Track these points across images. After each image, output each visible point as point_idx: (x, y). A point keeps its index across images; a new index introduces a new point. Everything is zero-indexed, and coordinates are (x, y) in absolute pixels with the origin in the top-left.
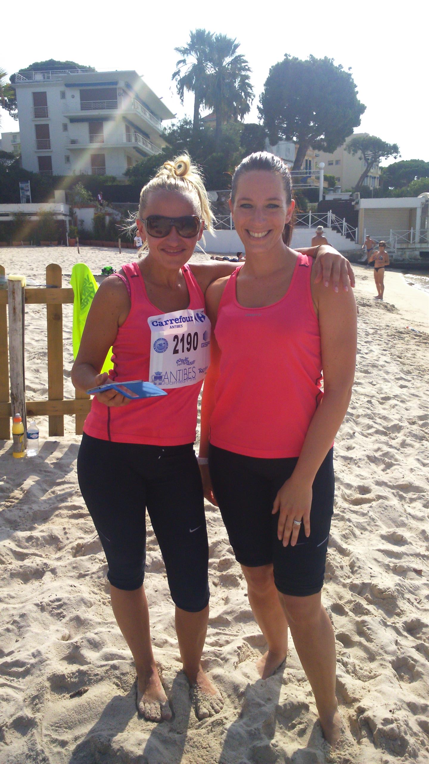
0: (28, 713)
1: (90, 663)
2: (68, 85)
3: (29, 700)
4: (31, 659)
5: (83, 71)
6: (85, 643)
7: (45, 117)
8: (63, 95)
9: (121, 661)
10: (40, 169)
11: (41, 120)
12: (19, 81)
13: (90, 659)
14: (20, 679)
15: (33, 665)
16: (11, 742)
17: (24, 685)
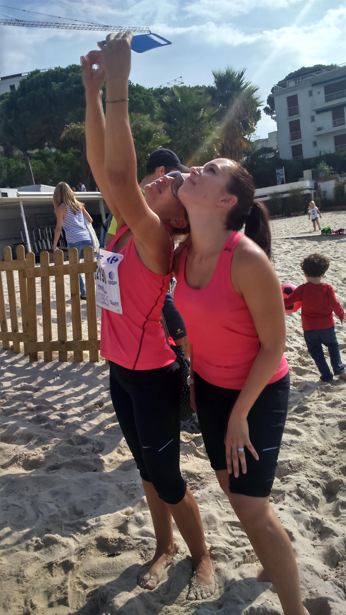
0: (73, 559)
1: (129, 535)
2: (313, 85)
3: (78, 550)
4: (94, 522)
5: (328, 70)
6: (133, 520)
7: (296, 114)
8: (311, 94)
9: (152, 538)
10: (293, 156)
11: (294, 117)
12: (277, 91)
13: (131, 532)
14: (82, 535)
15: (92, 527)
16: (56, 576)
17: (82, 540)
